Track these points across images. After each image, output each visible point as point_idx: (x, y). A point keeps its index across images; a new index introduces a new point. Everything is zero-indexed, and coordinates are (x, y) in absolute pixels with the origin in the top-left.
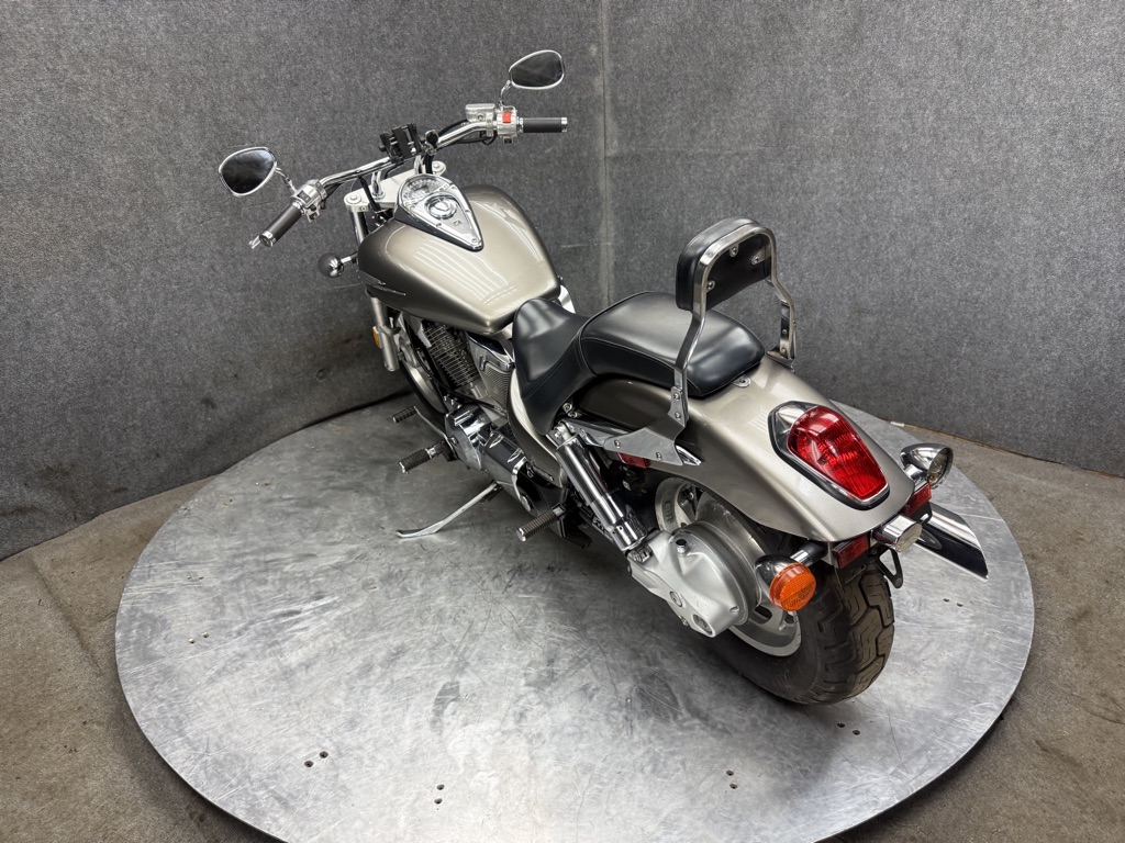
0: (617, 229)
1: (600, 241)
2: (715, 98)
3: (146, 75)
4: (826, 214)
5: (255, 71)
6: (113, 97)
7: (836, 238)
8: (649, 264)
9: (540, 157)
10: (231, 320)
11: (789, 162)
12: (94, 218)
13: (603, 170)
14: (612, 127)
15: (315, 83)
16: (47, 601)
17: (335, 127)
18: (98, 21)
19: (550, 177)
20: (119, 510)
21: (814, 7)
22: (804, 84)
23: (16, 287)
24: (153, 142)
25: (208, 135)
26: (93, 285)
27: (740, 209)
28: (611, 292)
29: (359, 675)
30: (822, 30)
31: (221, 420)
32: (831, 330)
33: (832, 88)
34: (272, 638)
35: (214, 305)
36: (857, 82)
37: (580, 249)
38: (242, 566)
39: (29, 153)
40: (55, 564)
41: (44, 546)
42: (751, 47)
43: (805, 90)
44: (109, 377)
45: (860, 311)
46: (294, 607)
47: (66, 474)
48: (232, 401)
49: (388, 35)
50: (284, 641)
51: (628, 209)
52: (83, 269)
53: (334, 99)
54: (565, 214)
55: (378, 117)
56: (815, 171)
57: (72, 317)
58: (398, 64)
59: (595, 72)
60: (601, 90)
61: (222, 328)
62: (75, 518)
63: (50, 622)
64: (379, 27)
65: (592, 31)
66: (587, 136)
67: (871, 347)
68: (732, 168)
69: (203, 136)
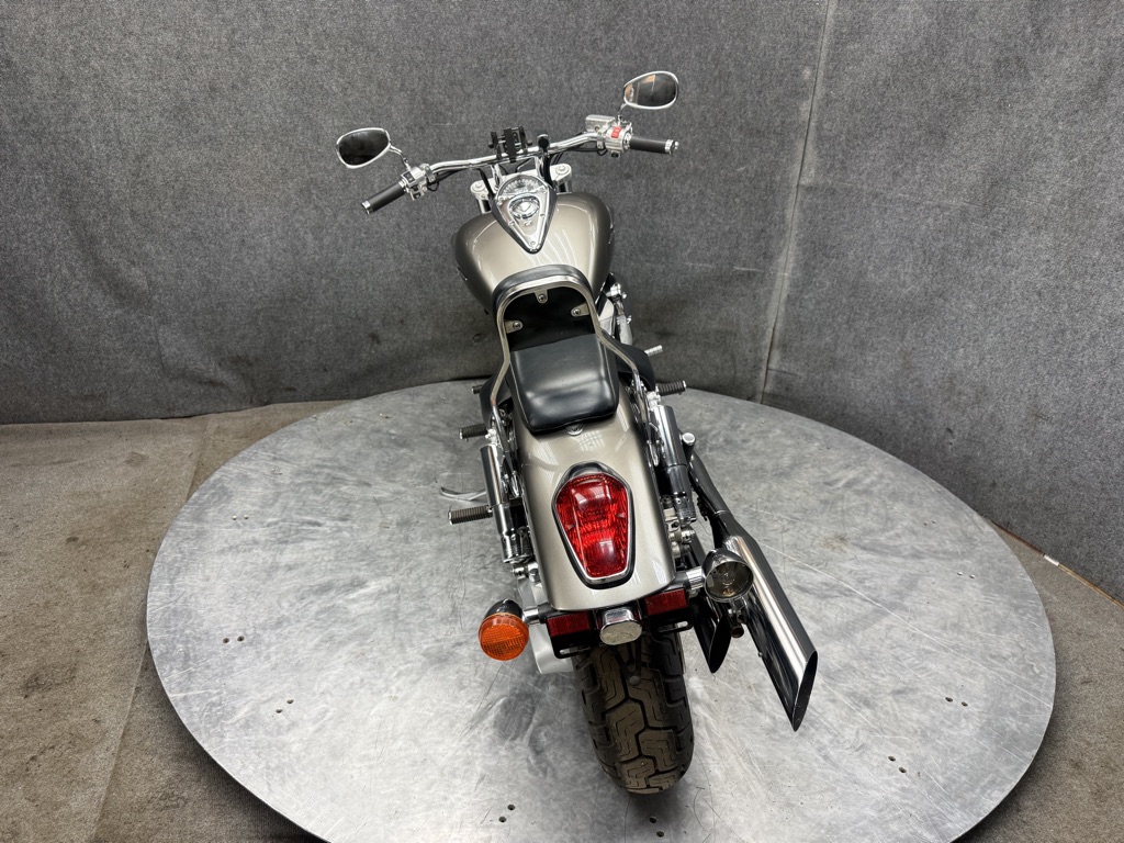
0: (797, 261)
1: (776, 270)
2: (926, 142)
3: (373, 55)
4: (1022, 294)
5: (469, 60)
6: (342, 70)
7: (1030, 324)
8: (824, 305)
9: (731, 175)
10: (406, 273)
11: (993, 226)
12: (309, 167)
13: (792, 197)
14: (811, 156)
15: (522, 77)
16: (194, 457)
17: (533, 119)
18: (342, 7)
19: (737, 196)
20: (284, 405)
21: (1059, 52)
22: (1028, 140)
23: (240, 211)
24: (368, 112)
25: (416, 111)
26: (298, 221)
27: (930, 267)
28: (779, 325)
29: (317, 591)
30: (1060, 80)
31: (382, 355)
32: (1001, 428)
33: (1059, 149)
34: (286, 537)
35: (395, 257)
36: (1090, 146)
37: (754, 274)
38: (315, 474)
39: (269, 108)
40: (219, 431)
41: (220, 416)
42: (978, 90)
43: (1027, 147)
44: (296, 297)
45: (1038, 415)
46: (320, 520)
47: (250, 365)
48: (395, 341)
49: (601, 39)
50: (293, 542)
51: (814, 243)
52: (293, 205)
53: (537, 93)
54: (745, 235)
55: (576, 114)
56: (1021, 241)
57: (277, 242)
58: (607, 67)
59: (805, 96)
60: (807, 114)
61: (397, 279)
62: (251, 402)
63: (186, 472)
64: (593, 30)
65: (809, 53)
66: (784, 160)
67: (1041, 460)
68: (930, 220)
69: (411, 111)
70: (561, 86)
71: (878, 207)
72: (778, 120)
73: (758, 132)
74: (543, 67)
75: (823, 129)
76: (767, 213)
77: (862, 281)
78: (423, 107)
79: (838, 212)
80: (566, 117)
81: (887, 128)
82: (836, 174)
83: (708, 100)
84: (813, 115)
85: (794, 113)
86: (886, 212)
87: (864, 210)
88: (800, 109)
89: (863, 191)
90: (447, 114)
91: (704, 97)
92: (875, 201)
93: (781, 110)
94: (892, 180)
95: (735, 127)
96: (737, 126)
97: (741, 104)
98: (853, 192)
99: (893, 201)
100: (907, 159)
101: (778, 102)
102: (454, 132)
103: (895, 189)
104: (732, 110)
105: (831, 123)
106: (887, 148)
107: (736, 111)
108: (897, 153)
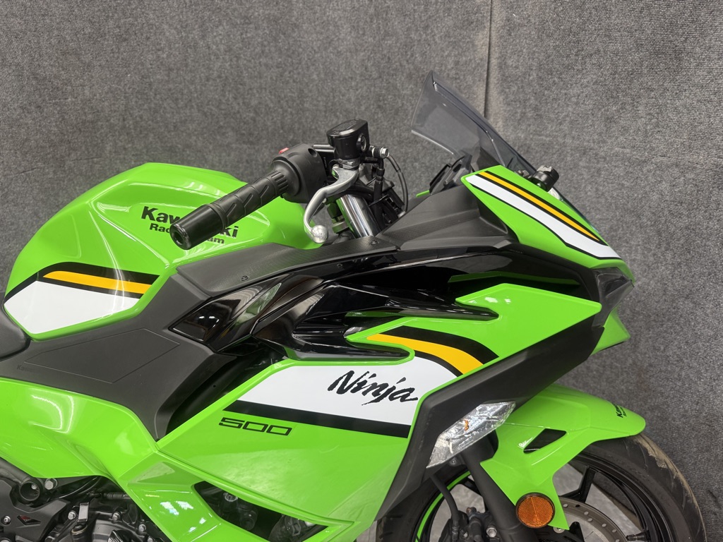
70: (195, 47)
71: (587, 167)
72: (451, 60)
74: (170, 25)
75: (507, 67)
78: (34, 82)
80: (208, 80)
81: (591, 55)
82: (530, 125)
83: (367, 45)
84: (492, 49)
85: (469, 49)
86: (600, 174)
87: (569, 171)
88: (476, 43)
89: (566, 146)
90: (66, 89)
91: (361, 42)
92: (584, 159)
93: (454, 48)
94: (605, 129)
95: (402, 75)
96: (405, 74)
97: (406, 46)
98: (553, 148)
99: (608, 159)
100: (624, 96)
101: (449, 37)
102: (79, 108)
103: (609, 141)
104: (396, 54)
105: (516, 57)
106: (594, 84)
107: (402, 54)
108: (609, 89)
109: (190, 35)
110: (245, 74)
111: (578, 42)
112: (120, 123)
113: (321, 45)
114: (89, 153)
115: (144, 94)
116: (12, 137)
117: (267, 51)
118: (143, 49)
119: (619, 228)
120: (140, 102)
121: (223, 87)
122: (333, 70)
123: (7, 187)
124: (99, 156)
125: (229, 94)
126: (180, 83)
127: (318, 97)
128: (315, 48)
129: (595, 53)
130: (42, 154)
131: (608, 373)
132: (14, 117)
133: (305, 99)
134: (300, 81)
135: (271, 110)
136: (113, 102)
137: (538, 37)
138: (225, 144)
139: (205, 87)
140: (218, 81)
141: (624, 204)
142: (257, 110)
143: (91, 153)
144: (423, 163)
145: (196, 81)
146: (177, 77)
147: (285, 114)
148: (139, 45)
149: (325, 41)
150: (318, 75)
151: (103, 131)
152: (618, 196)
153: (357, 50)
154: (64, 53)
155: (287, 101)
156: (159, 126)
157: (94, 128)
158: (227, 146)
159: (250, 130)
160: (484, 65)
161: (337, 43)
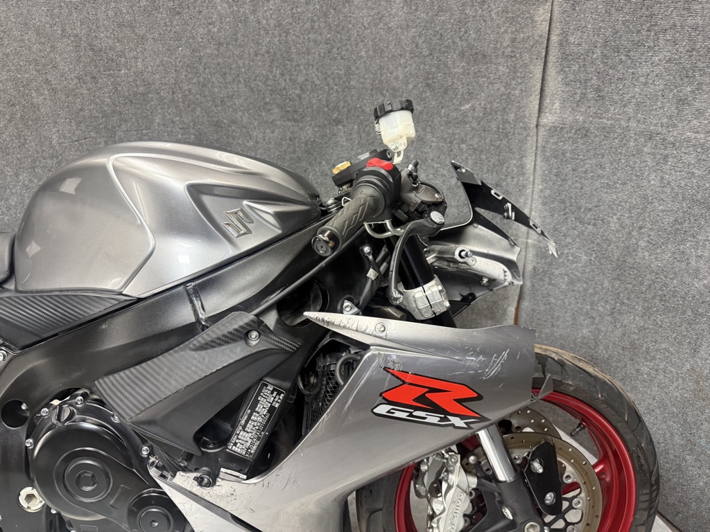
70: (246, 21)
71: (653, 154)
72: (507, 37)
73: (484, 56)
75: (569, 44)
76: (502, 164)
77: (630, 260)
79: (594, 161)
80: (256, 56)
81: (666, 30)
82: (590, 107)
83: (419, 21)
84: (553, 25)
85: (528, 25)
86: (667, 161)
87: (632, 158)
88: (536, 18)
89: (629, 131)
90: (120, 61)
91: (414, 18)
92: (649, 144)
93: (511, 24)
94: (676, 111)
95: (454, 52)
96: (457, 52)
97: (460, 22)
98: (615, 132)
99: (677, 144)
100: (701, 76)
101: (507, 12)
102: (131, 80)
103: (680, 125)
104: (449, 31)
105: (579, 34)
106: (666, 63)
107: (455, 31)
108: (684, 68)
109: (241, 9)
110: (294, 50)
111: (651, 16)
112: (170, 96)
113: (371, 20)
114: (138, 124)
115: (194, 68)
116: (68, 106)
117: (317, 27)
118: (195, 23)
119: (685, 220)
120: (190, 76)
121: (271, 62)
122: (382, 47)
123: (61, 155)
124: (148, 128)
125: (276, 70)
126: (229, 58)
127: (365, 74)
128: (365, 24)
129: (671, 28)
130: (95, 124)
131: (662, 377)
132: (71, 86)
133: (351, 77)
134: (347, 58)
135: (317, 87)
136: (164, 75)
137: (606, 11)
138: (270, 120)
139: (253, 62)
140: (266, 56)
141: (693, 195)
142: (303, 87)
143: (141, 124)
144: (471, 145)
145: (245, 56)
146: (226, 52)
147: (331, 92)
148: (191, 18)
149: (376, 17)
150: (366, 52)
151: (153, 103)
152: (686, 185)
153: (407, 25)
154: (120, 26)
155: (333, 79)
156: (207, 101)
157: (144, 100)
158: (272, 122)
159: (295, 107)
160: (542, 43)
161: (388, 19)
